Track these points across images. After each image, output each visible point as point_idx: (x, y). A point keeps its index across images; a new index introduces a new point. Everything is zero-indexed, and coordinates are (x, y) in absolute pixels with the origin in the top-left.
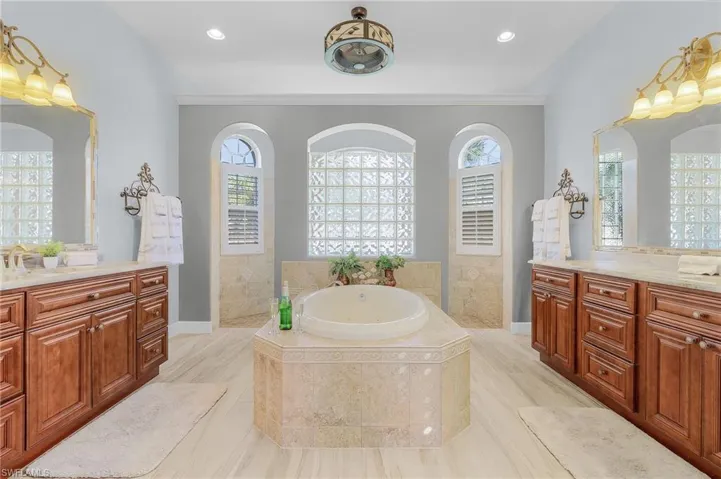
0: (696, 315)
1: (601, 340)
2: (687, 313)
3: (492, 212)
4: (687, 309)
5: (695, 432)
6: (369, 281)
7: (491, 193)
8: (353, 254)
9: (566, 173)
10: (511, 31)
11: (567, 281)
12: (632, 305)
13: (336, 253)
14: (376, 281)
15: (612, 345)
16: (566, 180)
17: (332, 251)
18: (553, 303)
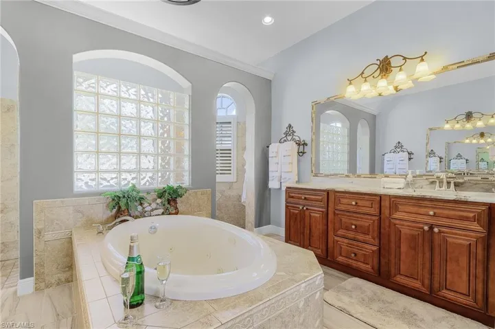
0: (431, 213)
1: (351, 234)
2: (425, 213)
3: (230, 150)
4: (423, 210)
5: (427, 282)
6: (156, 212)
7: (230, 137)
8: (134, 186)
9: (290, 126)
10: (271, 16)
11: (321, 198)
12: (378, 210)
13: (112, 186)
14: (161, 211)
15: (360, 237)
16: (290, 131)
17: (105, 183)
18: (307, 213)
